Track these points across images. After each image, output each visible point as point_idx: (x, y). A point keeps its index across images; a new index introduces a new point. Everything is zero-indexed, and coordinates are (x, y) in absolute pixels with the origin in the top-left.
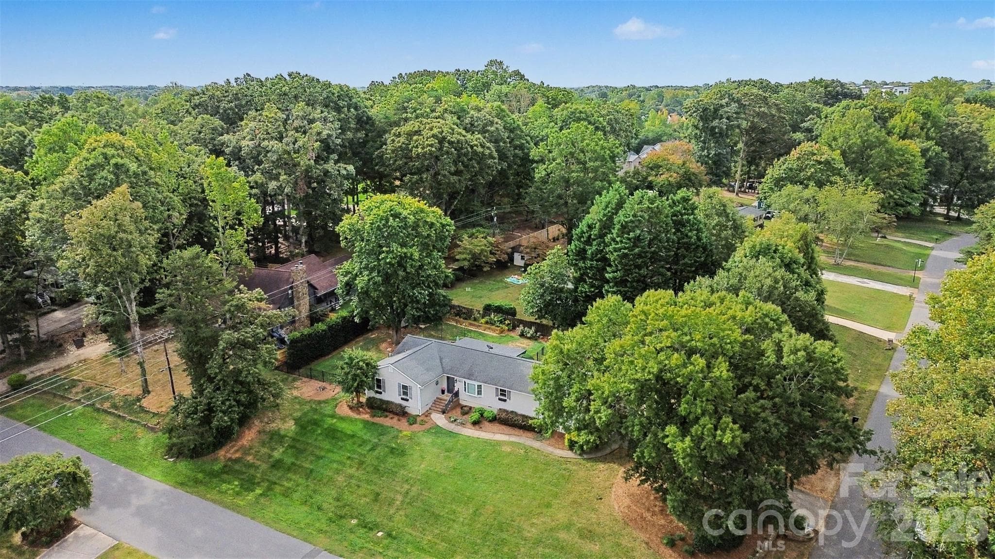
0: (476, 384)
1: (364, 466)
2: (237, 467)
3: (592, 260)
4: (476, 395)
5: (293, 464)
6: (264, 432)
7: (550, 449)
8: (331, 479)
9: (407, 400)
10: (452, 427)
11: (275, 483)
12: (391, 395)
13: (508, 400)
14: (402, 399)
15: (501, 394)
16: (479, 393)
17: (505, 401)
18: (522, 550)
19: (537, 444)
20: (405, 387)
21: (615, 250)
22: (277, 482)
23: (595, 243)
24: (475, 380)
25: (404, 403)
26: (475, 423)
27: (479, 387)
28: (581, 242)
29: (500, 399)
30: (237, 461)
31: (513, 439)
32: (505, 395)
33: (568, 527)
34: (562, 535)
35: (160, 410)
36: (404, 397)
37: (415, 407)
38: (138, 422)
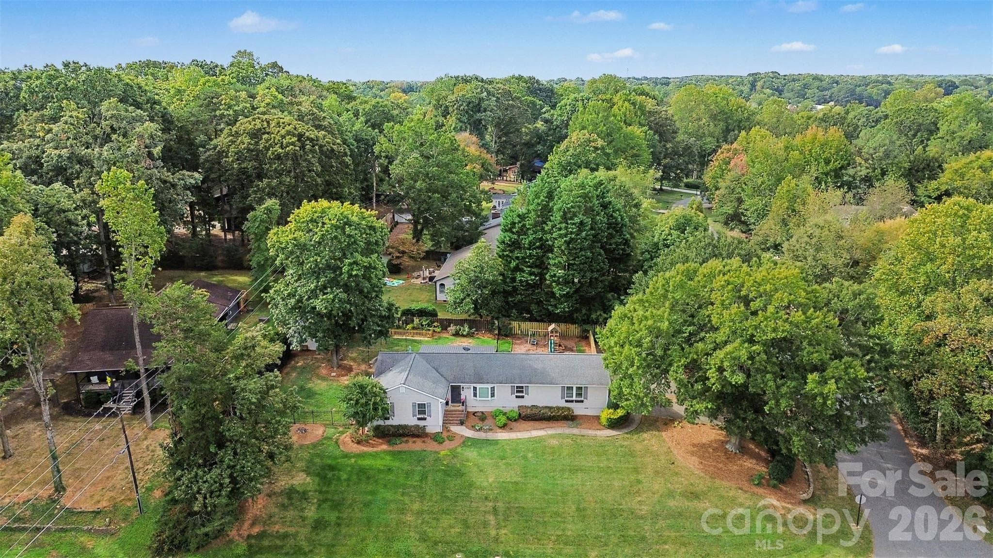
0: (489, 386)
1: (428, 497)
2: (266, 543)
3: (529, 249)
4: (490, 398)
5: (338, 518)
6: (275, 494)
7: (591, 432)
8: (400, 523)
9: (425, 419)
10: (481, 435)
11: (333, 546)
12: (404, 417)
13: (526, 396)
14: (419, 419)
15: (518, 392)
16: (493, 395)
17: (523, 397)
18: (646, 528)
19: (575, 431)
20: (422, 406)
21: (561, 236)
22: (334, 542)
23: (531, 232)
24: (488, 383)
25: (422, 423)
26: (504, 427)
27: (493, 389)
28: (513, 233)
29: (517, 397)
30: (262, 535)
31: (550, 432)
32: (522, 392)
33: (671, 494)
34: (672, 503)
35: (100, 506)
36: (422, 416)
37: (434, 423)
38: (75, 529)
